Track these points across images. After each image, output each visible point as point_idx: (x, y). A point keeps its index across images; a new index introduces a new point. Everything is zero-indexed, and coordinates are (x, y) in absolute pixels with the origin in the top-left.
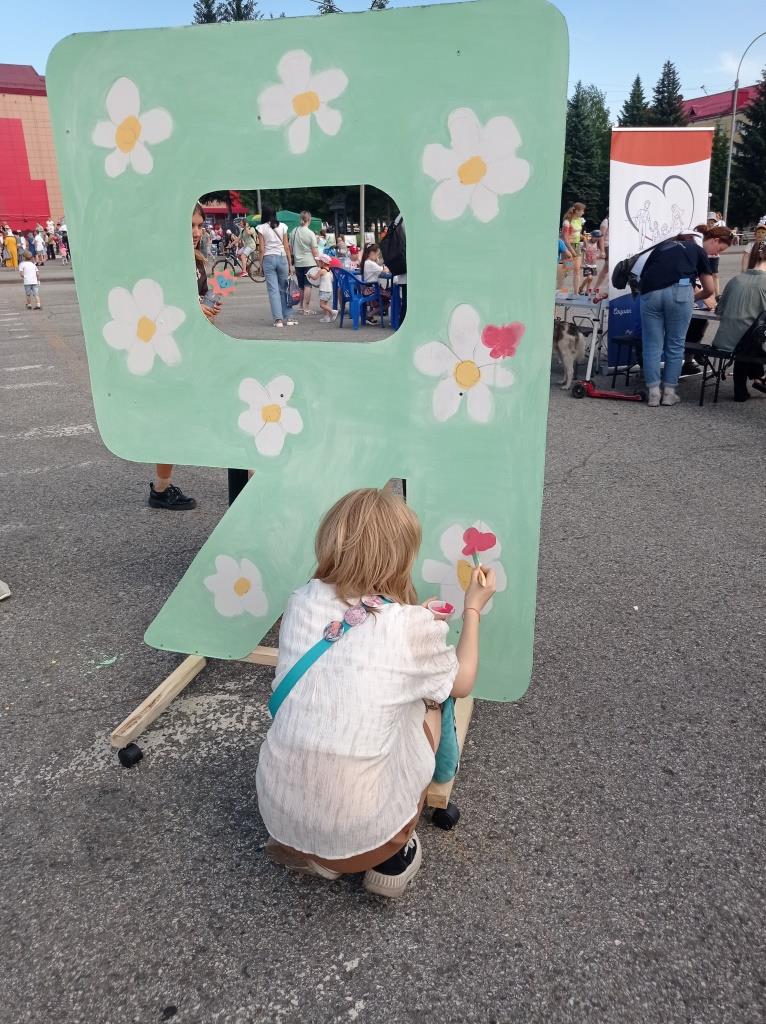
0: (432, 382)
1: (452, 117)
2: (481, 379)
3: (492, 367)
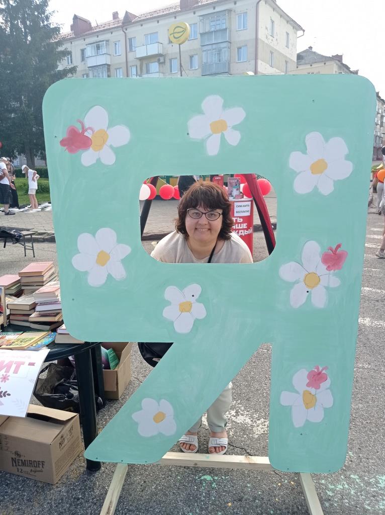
0: (290, 285)
1: (307, 137)
3: (327, 275)
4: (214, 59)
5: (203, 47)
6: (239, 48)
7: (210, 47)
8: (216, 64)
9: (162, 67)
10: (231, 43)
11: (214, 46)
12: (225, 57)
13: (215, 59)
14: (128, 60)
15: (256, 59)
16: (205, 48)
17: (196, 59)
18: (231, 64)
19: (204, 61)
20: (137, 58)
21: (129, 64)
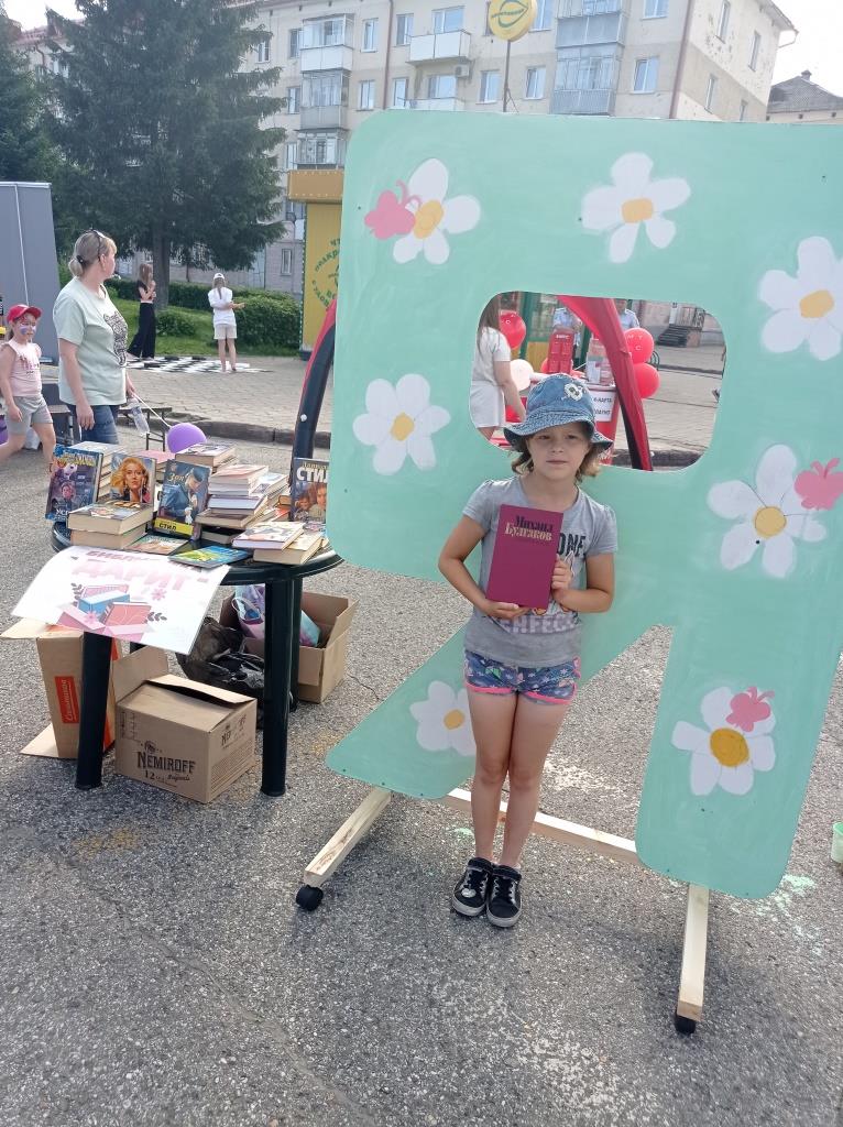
1: (803, 245)
2: (786, 529)
3: (802, 517)
4: (580, 81)
5: (560, 52)
6: (641, 62)
7: (575, 53)
8: (584, 92)
9: (465, 86)
10: (623, 47)
11: (586, 52)
12: (606, 78)
13: (584, 80)
14: (392, 64)
15: (676, 90)
16: (565, 54)
17: (541, 75)
18: (619, 98)
19: (559, 82)
20: (409, 63)
21: (393, 75)
